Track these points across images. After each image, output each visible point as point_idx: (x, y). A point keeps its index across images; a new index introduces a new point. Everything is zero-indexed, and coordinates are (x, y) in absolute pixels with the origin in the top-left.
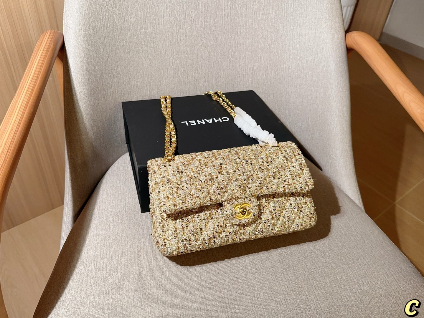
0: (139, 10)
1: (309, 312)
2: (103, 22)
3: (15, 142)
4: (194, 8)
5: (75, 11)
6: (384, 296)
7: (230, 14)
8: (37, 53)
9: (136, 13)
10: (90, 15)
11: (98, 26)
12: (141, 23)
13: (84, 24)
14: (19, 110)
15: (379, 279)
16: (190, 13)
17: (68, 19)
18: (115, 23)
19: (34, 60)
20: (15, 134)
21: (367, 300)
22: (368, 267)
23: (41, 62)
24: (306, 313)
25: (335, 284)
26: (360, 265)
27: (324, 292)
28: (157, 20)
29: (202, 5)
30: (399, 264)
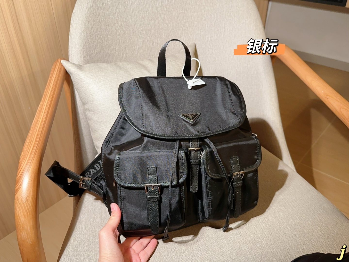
0: (121, 41)
1: (257, 240)
2: (96, 50)
3: (45, 129)
4: (159, 38)
5: (77, 44)
6: (312, 226)
7: (185, 39)
8: (53, 73)
9: (119, 43)
10: (87, 46)
11: (93, 54)
12: (123, 50)
13: (84, 53)
14: (45, 109)
15: (308, 214)
16: (157, 41)
17: (72, 50)
18: (105, 51)
19: (52, 77)
20: (44, 124)
21: (300, 228)
22: (299, 207)
23: (56, 78)
24: (255, 240)
25: (275, 220)
26: (293, 206)
27: (268, 225)
28: (133, 47)
29: (164, 35)
30: (322, 204)
